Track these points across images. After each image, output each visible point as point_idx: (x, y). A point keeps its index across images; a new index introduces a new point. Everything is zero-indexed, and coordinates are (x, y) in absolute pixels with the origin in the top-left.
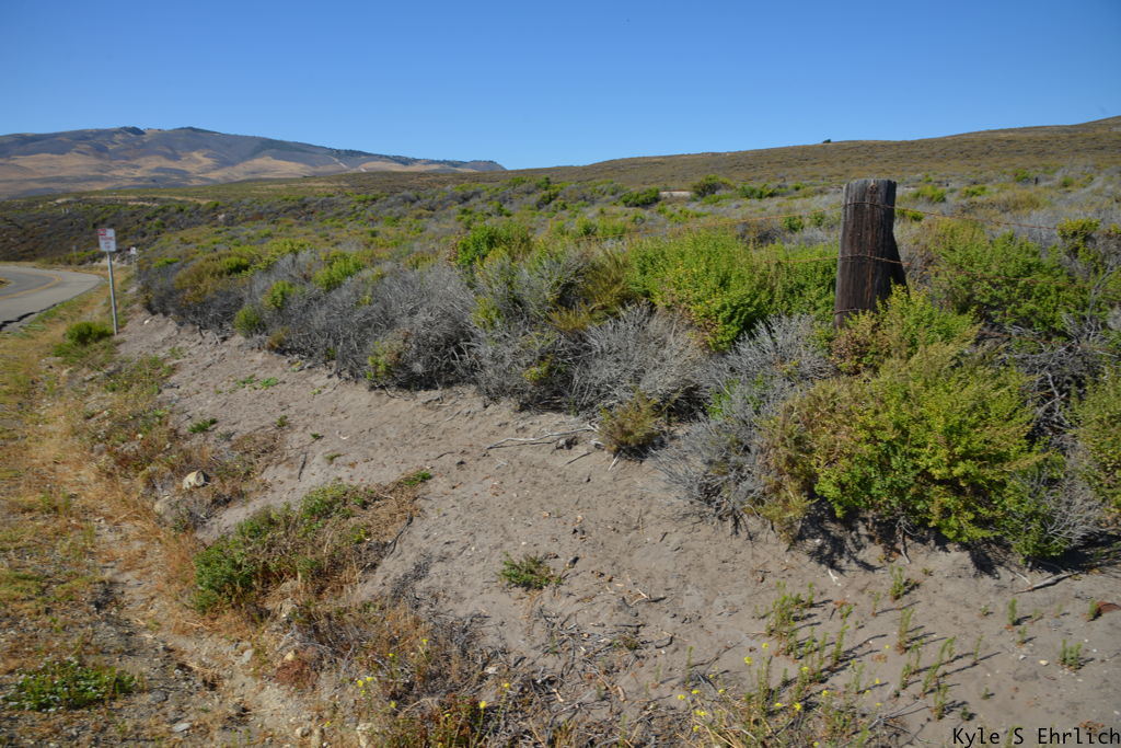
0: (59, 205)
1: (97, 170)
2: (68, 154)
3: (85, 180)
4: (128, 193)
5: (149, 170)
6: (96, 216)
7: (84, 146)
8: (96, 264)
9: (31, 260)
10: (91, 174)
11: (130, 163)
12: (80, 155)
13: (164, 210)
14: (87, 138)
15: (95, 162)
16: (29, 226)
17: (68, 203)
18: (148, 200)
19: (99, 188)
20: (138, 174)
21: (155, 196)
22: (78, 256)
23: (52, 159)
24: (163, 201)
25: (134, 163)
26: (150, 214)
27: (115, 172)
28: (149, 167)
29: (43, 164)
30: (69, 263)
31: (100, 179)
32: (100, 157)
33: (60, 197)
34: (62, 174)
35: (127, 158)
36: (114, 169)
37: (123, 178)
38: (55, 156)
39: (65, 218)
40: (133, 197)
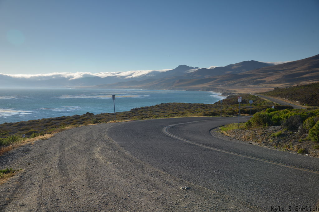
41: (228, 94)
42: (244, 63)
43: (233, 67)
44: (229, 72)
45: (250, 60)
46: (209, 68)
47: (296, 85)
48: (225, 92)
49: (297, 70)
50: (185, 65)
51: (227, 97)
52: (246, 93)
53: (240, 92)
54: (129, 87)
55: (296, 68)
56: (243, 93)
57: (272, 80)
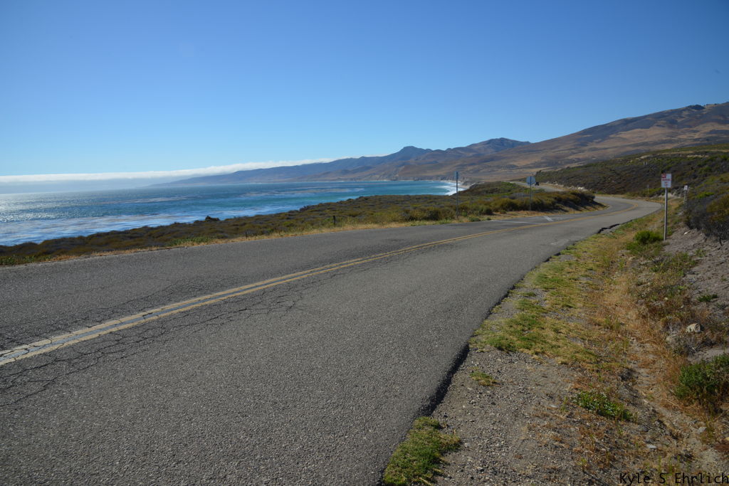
0: (642, 159)
1: (668, 136)
2: (651, 128)
3: (660, 143)
4: (688, 149)
5: (705, 133)
6: (664, 166)
7: (661, 122)
8: (661, 196)
9: (622, 194)
10: (664, 139)
11: (691, 129)
12: (658, 128)
13: (711, 160)
14: (664, 116)
15: (667, 131)
16: (624, 173)
17: (648, 158)
18: (702, 154)
19: (669, 148)
20: (697, 136)
21: (706, 150)
22: (650, 191)
23: (640, 132)
24: (712, 153)
25: (695, 129)
26: (701, 163)
27: (681, 137)
28: (706, 131)
29: (636, 135)
30: (644, 195)
31: (670, 142)
32: (670, 127)
33: (643, 155)
34: (646, 141)
35: (690, 127)
36: (680, 135)
37: (685, 140)
38: (643, 130)
39: (645, 167)
40: (691, 152)
41: (472, 182)
42: (491, 141)
43: (476, 147)
44: (471, 154)
45: (498, 138)
46: (444, 149)
47: (560, 169)
48: (467, 180)
49: (561, 148)
50: (412, 147)
51: (471, 188)
52: (495, 181)
53: (487, 181)
54: (336, 178)
55: (557, 147)
56: (490, 181)
57: (529, 163)
